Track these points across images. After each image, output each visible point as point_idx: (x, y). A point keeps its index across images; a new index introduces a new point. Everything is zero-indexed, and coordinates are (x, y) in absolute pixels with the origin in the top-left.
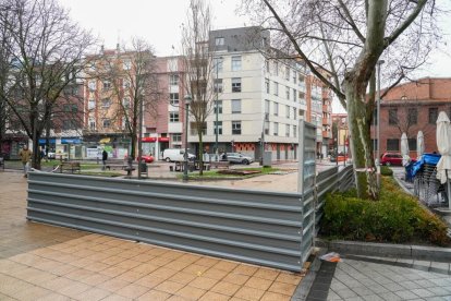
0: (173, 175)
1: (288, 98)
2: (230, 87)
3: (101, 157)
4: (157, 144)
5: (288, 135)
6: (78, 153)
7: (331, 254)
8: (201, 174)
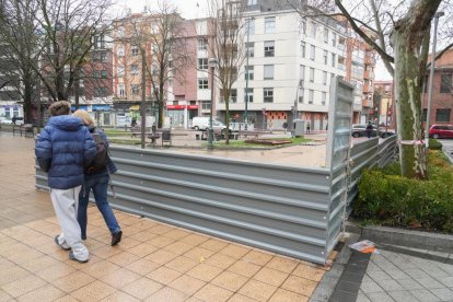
0: (200, 143)
1: (326, 63)
2: (263, 52)
3: (129, 124)
4: (186, 112)
5: (324, 103)
6: (107, 121)
7: (365, 242)
8: (228, 143)
